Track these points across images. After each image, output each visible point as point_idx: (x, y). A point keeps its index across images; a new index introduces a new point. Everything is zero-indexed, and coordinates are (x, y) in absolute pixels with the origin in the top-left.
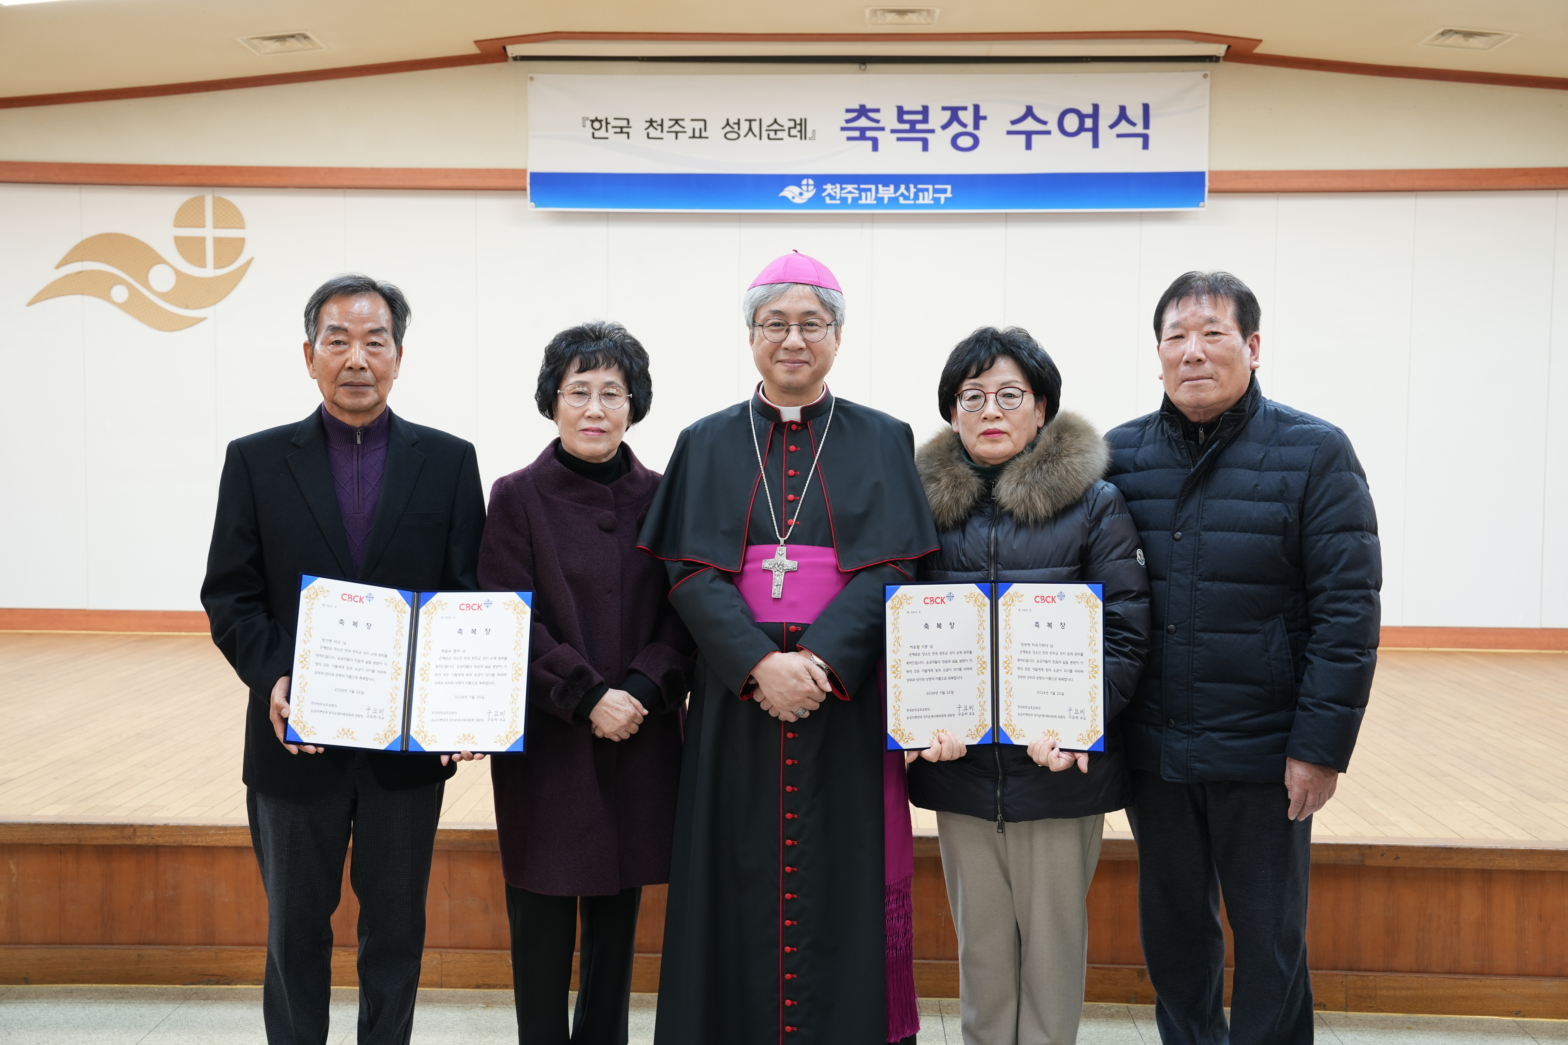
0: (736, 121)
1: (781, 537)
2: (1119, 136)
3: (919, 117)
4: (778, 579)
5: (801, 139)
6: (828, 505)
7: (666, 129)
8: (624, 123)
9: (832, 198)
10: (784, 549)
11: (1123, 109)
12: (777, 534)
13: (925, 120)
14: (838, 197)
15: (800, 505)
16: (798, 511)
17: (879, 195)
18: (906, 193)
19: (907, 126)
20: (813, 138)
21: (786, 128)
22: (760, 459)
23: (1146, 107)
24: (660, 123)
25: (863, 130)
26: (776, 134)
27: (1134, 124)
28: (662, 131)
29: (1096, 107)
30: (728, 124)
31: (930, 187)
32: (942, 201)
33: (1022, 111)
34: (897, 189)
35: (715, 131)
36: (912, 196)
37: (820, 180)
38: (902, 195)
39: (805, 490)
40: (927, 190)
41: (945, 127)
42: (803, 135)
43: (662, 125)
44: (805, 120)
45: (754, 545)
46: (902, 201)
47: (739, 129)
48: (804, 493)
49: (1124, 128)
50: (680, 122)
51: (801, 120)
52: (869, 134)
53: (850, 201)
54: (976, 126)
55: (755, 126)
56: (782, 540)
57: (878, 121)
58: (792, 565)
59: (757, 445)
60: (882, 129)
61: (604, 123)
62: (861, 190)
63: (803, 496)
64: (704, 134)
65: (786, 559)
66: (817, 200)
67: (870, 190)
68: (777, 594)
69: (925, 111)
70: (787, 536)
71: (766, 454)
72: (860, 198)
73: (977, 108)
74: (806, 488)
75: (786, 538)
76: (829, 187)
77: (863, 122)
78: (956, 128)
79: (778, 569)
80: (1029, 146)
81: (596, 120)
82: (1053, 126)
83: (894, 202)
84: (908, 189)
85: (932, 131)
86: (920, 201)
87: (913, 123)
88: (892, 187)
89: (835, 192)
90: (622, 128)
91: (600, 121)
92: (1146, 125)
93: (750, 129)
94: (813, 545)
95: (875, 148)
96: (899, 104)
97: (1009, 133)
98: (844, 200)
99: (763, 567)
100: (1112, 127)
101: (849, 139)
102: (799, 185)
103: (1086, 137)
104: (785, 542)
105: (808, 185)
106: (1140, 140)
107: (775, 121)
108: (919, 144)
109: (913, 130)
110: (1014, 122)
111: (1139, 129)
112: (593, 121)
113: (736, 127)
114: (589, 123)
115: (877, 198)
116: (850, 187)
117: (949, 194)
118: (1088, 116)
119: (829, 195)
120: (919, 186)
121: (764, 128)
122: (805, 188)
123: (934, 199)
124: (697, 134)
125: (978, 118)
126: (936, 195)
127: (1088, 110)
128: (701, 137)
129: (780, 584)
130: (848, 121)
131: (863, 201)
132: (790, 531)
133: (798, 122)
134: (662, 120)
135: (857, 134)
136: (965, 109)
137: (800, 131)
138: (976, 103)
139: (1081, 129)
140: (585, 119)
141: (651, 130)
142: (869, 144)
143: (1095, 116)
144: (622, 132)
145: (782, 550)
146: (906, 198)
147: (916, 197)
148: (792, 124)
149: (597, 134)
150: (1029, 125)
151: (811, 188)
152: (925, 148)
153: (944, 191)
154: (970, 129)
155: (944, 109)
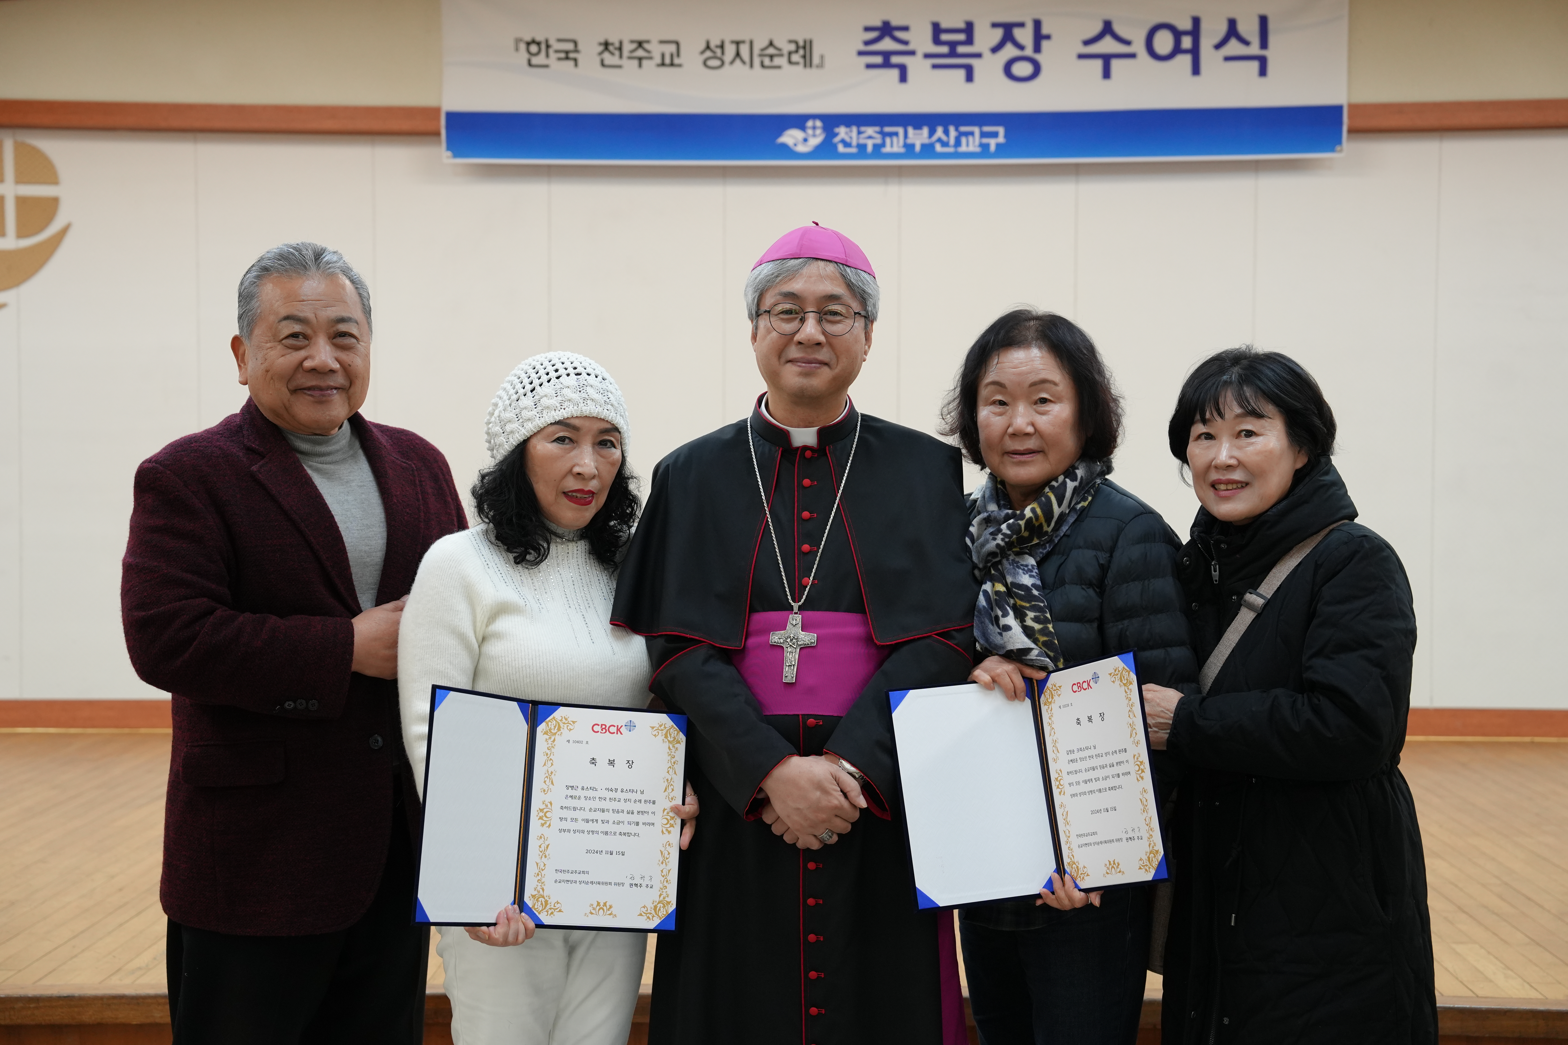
0: (719, 43)
1: (794, 601)
2: (1228, 59)
3: (961, 37)
4: (792, 657)
5: (805, 66)
6: (855, 558)
7: (626, 53)
8: (570, 46)
9: (847, 144)
10: (799, 617)
11: (1232, 23)
12: (789, 597)
13: (969, 41)
14: (854, 143)
15: (818, 559)
16: (815, 567)
17: (909, 141)
18: (944, 138)
19: (945, 49)
20: (821, 66)
21: (785, 52)
22: (764, 498)
23: (1264, 21)
24: (617, 45)
25: (887, 55)
26: (771, 60)
27: (1246, 43)
28: (621, 56)
29: (1196, 21)
30: (708, 47)
31: (976, 130)
32: (993, 148)
33: (1098, 28)
34: (932, 132)
35: (691, 56)
36: (952, 141)
37: (831, 122)
38: (939, 140)
39: (824, 539)
40: (972, 134)
41: (995, 50)
42: (807, 61)
43: (620, 49)
44: (811, 42)
45: (758, 611)
46: (938, 148)
47: (723, 53)
48: (823, 543)
49: (1234, 47)
50: (646, 46)
51: (805, 42)
52: (895, 60)
53: (870, 149)
54: (1037, 49)
55: (744, 50)
56: (796, 606)
57: (906, 43)
58: (809, 638)
59: (759, 480)
60: (912, 53)
61: (543, 46)
62: (884, 135)
63: (821, 547)
64: (676, 61)
65: (800, 631)
66: (826, 149)
67: (896, 134)
68: (789, 678)
69: (969, 29)
70: (802, 600)
71: (773, 492)
72: (883, 145)
73: (1037, 24)
74: (825, 535)
75: (800, 603)
76: (842, 132)
77: (888, 44)
78: (1010, 51)
79: (791, 644)
80: (1107, 74)
81: (533, 42)
82: (1139, 46)
83: (928, 150)
84: (946, 132)
85: (978, 56)
86: (963, 148)
87: (953, 45)
88: (925, 131)
89: (851, 138)
90: (567, 52)
91: (539, 44)
92: (1264, 44)
93: (738, 54)
94: (836, 610)
95: (903, 78)
96: (936, 19)
97: (1081, 56)
98: (862, 147)
99: (771, 642)
100: (1218, 46)
101: (869, 66)
102: (803, 128)
103: (1184, 61)
104: (800, 608)
105: (814, 128)
106: (1255, 65)
107: (771, 44)
108: (961, 73)
109: (953, 54)
110: (1087, 43)
111: (1254, 49)
112: (528, 44)
113: (719, 51)
114: (523, 46)
115: (906, 145)
116: (870, 131)
117: (1001, 139)
118: (1186, 33)
119: (843, 141)
120: (963, 129)
121: (756, 51)
122: (810, 132)
123: (981, 145)
124: (667, 61)
125: (1039, 37)
126: (985, 141)
127: (1185, 24)
128: (672, 64)
129: (793, 663)
130: (867, 43)
131: (887, 149)
132: (806, 593)
133: (801, 43)
134: (621, 43)
135: (878, 60)
136: (1021, 25)
137: (804, 57)
138: (1037, 17)
139: (1177, 50)
140: (518, 41)
141: (606, 55)
142: (895, 73)
143: (1195, 32)
144: (567, 58)
145: (795, 619)
146: (945, 144)
147: (958, 143)
148: (793, 47)
149: (535, 60)
150: (1108, 45)
151: (818, 132)
152: (970, 78)
153: (995, 135)
154: (1029, 52)
155: (995, 25)
